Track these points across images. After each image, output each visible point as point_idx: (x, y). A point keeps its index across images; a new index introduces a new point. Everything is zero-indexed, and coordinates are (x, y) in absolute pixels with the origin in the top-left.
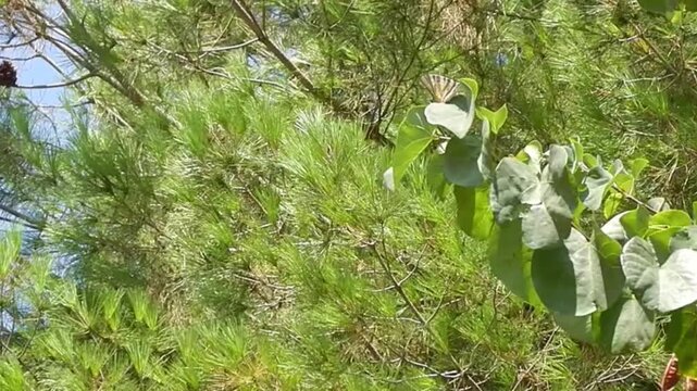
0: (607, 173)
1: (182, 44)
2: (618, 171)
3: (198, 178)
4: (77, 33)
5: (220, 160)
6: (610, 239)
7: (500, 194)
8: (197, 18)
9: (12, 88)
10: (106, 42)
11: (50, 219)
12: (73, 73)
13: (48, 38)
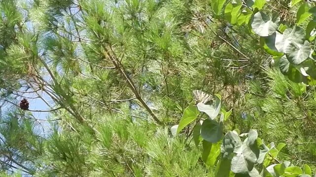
0: (266, 147)
1: (103, 97)
2: (272, 148)
3: (106, 157)
4: (57, 88)
5: (115, 150)
6: (270, 174)
7: (226, 146)
8: (111, 85)
9: (26, 111)
10: (69, 94)
11: (37, 169)
12: (54, 106)
13: (44, 90)
